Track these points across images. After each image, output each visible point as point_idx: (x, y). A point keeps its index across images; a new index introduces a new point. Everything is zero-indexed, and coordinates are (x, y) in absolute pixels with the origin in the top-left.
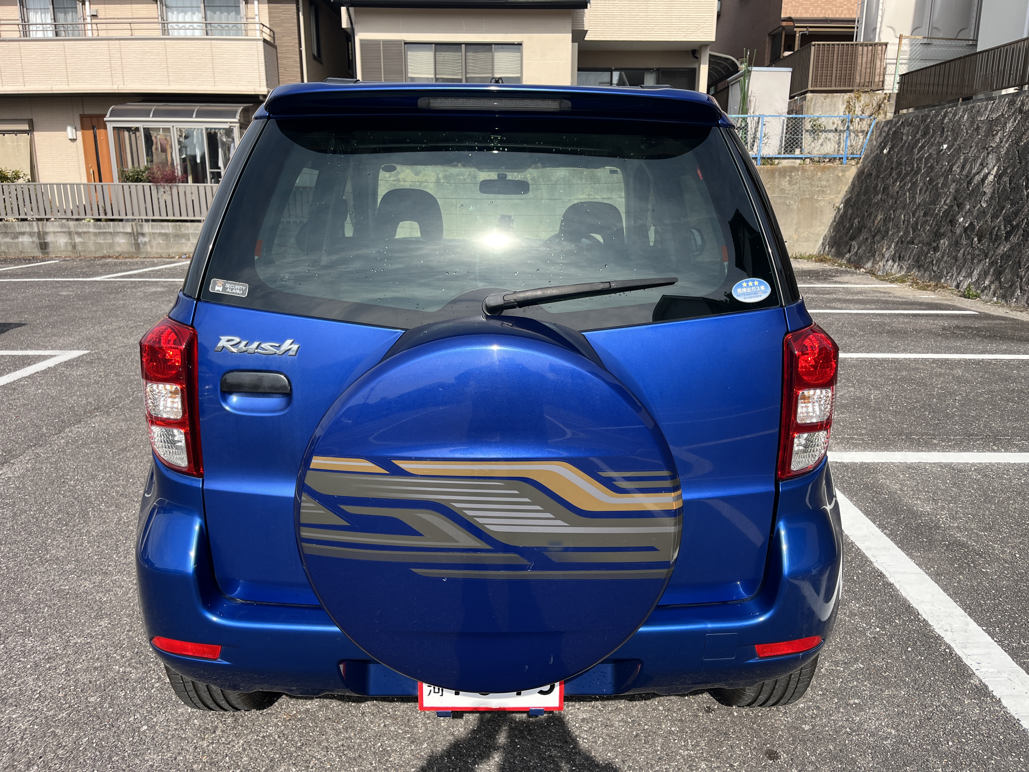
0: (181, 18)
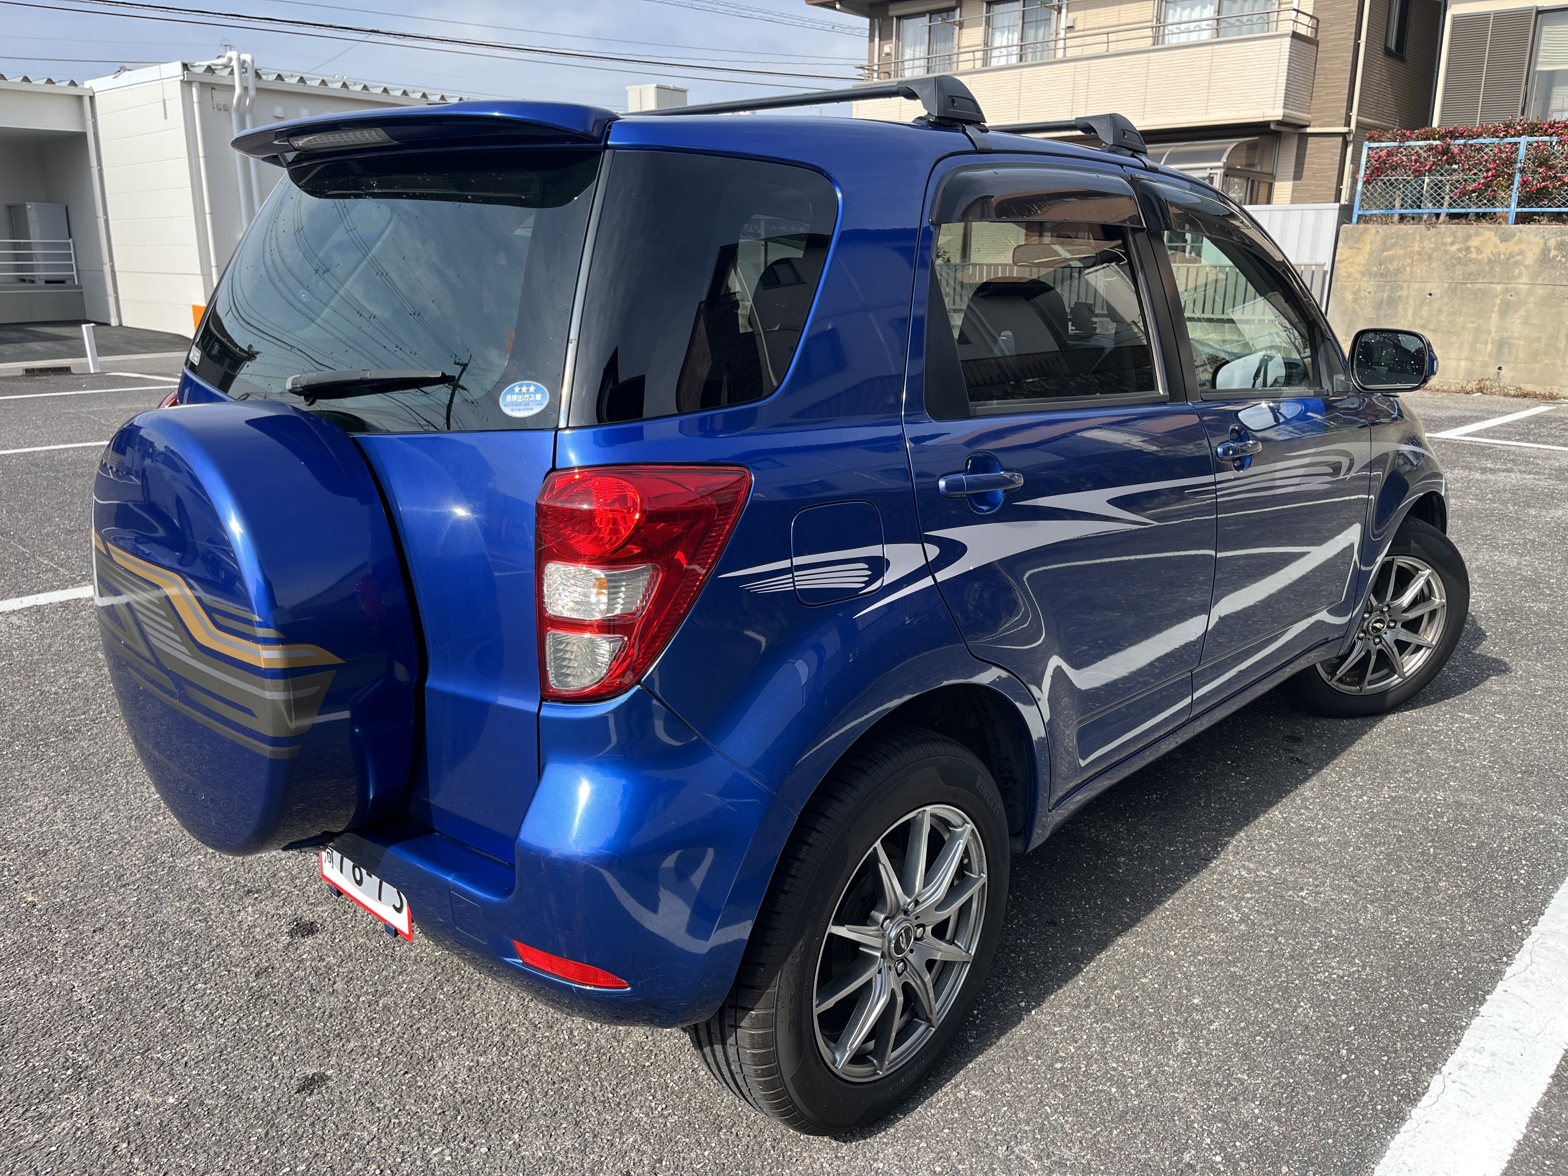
0: (1186, 15)
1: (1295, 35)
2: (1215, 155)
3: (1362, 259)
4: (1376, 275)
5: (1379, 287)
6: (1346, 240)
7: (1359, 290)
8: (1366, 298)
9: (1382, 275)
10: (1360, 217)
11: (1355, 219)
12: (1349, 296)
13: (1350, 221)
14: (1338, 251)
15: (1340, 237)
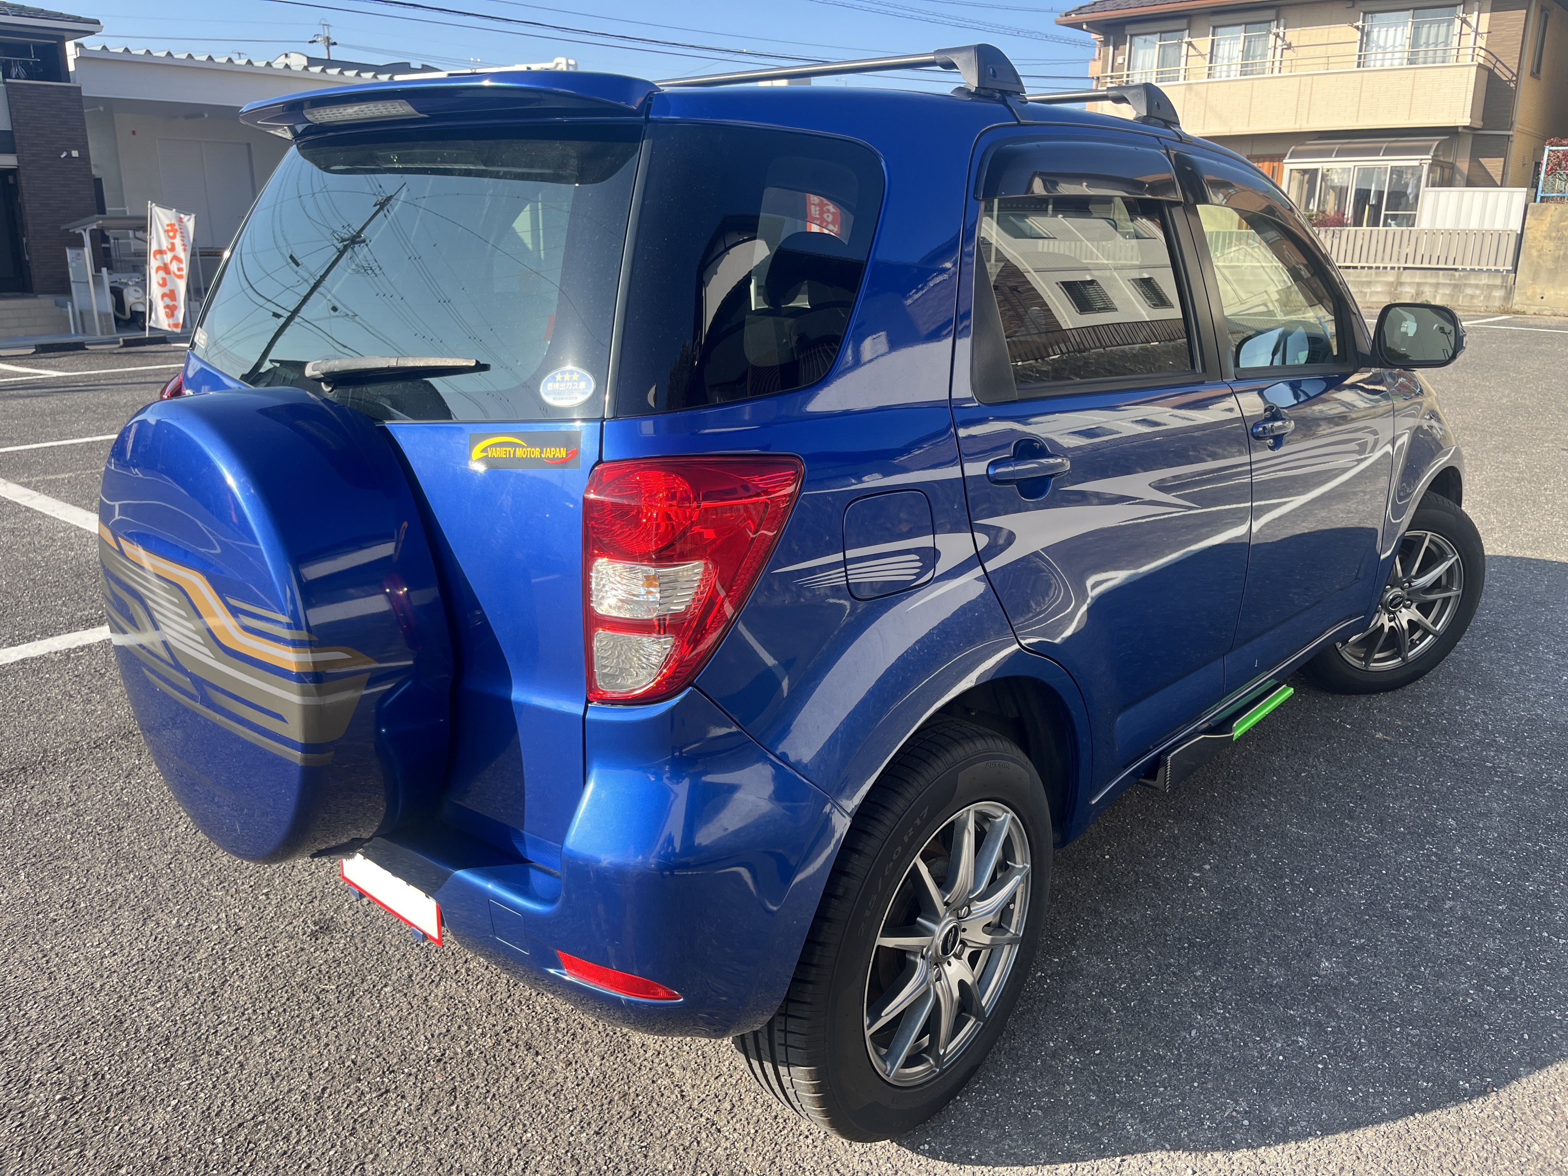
1: (1480, 66)
2: (1424, 150)
3: (1544, 228)
4: (1554, 238)
5: (1557, 246)
6: (1533, 214)
7: (1542, 249)
8: (1547, 254)
9: (1559, 239)
10: (1542, 198)
11: (1538, 199)
12: (1535, 253)
13: (1535, 201)
14: (1527, 221)
15: (1528, 211)
